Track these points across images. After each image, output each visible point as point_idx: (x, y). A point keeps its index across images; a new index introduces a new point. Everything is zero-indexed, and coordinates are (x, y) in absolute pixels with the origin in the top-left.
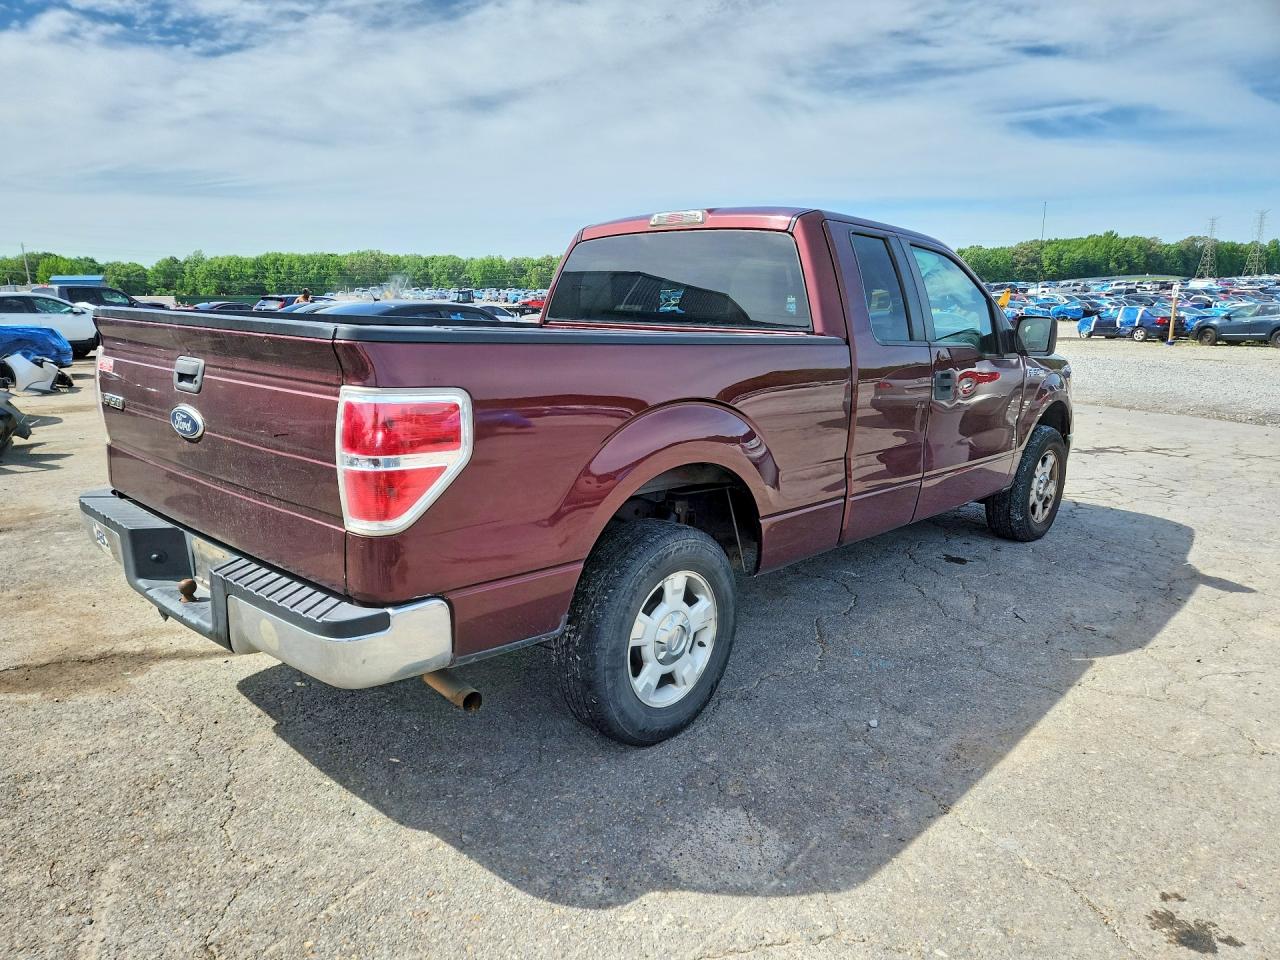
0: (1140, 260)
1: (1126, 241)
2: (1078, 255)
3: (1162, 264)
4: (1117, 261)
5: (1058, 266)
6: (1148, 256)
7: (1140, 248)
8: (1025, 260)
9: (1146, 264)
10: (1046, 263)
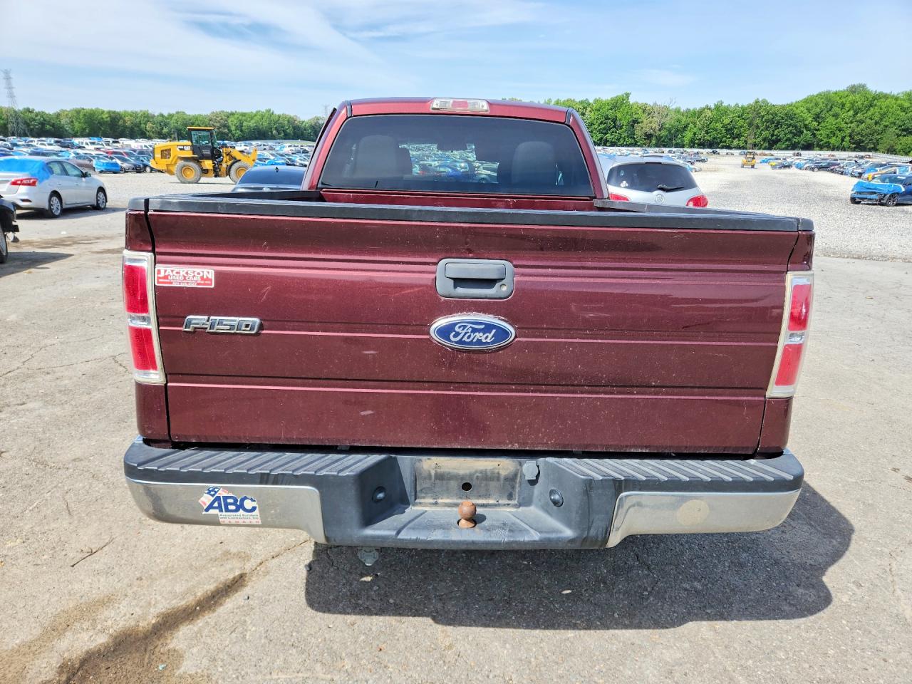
0: (290, 131)
1: (279, 116)
2: (252, 124)
3: (302, 134)
4: (276, 129)
5: (241, 131)
6: (294, 128)
7: (289, 122)
8: (218, 125)
9: (295, 133)
10: (233, 128)
